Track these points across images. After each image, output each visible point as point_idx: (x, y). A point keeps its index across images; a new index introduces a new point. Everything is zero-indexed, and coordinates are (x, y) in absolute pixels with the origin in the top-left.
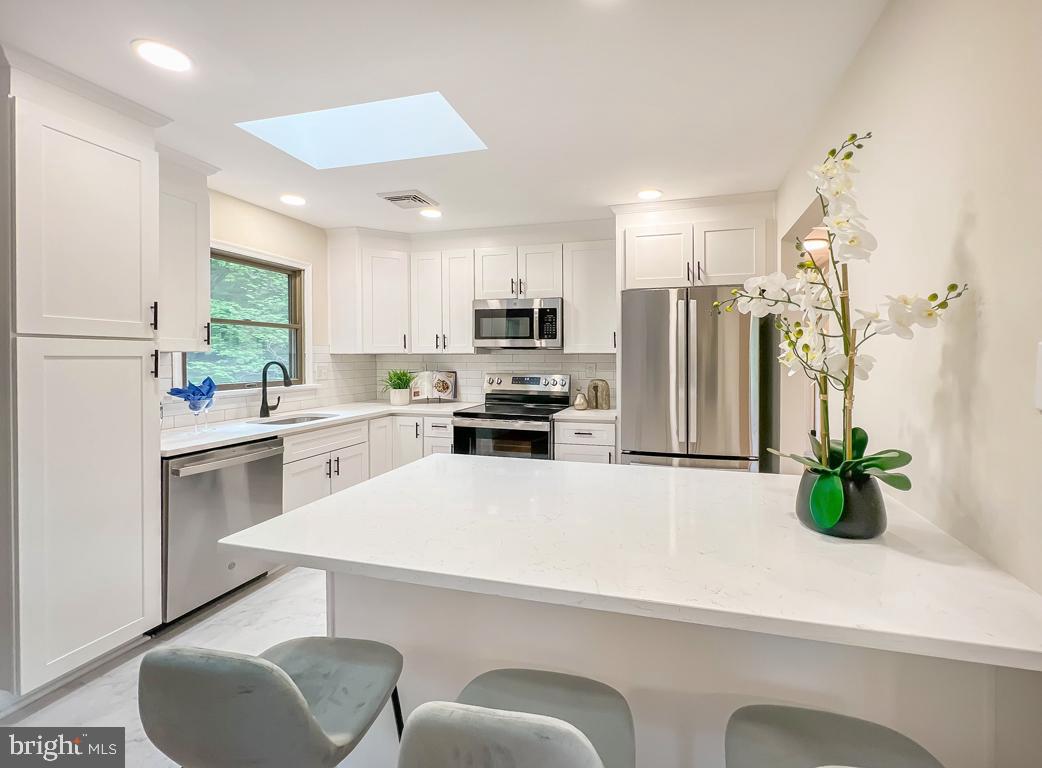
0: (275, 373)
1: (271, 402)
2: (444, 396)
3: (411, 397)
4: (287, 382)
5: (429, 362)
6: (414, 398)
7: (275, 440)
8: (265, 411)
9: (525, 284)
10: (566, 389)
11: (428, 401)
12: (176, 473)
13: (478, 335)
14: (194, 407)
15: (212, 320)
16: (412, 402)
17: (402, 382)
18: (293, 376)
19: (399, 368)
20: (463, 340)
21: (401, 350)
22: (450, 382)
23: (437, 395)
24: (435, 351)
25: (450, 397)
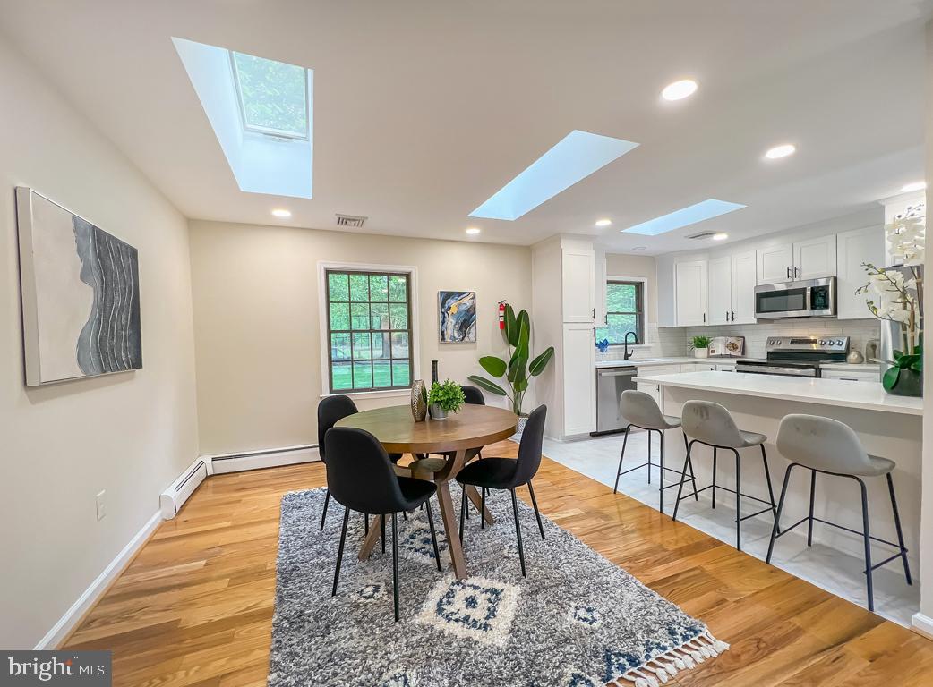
0: (631, 339)
1: (629, 353)
2: (733, 353)
3: (709, 353)
4: (637, 343)
5: (722, 330)
6: (711, 354)
7: (633, 368)
8: (626, 357)
9: (800, 270)
10: (843, 348)
11: (721, 356)
12: (600, 374)
13: (759, 310)
14: (602, 351)
15: (608, 313)
16: (709, 357)
17: (702, 343)
18: (639, 340)
19: (700, 335)
20: (747, 315)
21: (702, 324)
22: (739, 344)
23: (728, 352)
24: (726, 323)
25: (739, 354)
